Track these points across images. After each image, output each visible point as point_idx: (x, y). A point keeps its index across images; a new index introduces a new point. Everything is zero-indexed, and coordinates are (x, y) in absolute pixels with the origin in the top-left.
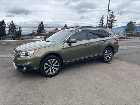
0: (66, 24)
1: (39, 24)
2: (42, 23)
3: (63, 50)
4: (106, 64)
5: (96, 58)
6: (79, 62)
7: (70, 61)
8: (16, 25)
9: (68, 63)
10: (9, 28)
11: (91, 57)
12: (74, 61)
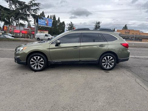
0: (126, 25)
1: (95, 24)
2: (99, 23)
3: (48, 50)
4: (103, 71)
5: (90, 62)
6: (67, 63)
7: (56, 61)
8: (74, 26)
9: (53, 62)
10: (68, 28)
11: (83, 61)
12: (61, 61)
